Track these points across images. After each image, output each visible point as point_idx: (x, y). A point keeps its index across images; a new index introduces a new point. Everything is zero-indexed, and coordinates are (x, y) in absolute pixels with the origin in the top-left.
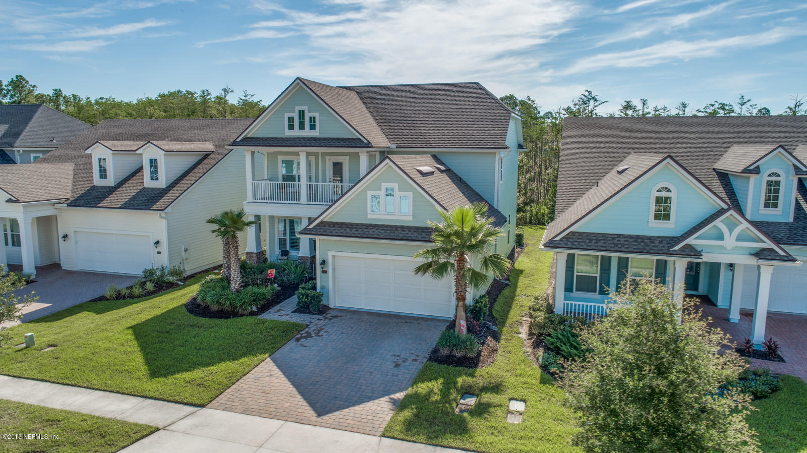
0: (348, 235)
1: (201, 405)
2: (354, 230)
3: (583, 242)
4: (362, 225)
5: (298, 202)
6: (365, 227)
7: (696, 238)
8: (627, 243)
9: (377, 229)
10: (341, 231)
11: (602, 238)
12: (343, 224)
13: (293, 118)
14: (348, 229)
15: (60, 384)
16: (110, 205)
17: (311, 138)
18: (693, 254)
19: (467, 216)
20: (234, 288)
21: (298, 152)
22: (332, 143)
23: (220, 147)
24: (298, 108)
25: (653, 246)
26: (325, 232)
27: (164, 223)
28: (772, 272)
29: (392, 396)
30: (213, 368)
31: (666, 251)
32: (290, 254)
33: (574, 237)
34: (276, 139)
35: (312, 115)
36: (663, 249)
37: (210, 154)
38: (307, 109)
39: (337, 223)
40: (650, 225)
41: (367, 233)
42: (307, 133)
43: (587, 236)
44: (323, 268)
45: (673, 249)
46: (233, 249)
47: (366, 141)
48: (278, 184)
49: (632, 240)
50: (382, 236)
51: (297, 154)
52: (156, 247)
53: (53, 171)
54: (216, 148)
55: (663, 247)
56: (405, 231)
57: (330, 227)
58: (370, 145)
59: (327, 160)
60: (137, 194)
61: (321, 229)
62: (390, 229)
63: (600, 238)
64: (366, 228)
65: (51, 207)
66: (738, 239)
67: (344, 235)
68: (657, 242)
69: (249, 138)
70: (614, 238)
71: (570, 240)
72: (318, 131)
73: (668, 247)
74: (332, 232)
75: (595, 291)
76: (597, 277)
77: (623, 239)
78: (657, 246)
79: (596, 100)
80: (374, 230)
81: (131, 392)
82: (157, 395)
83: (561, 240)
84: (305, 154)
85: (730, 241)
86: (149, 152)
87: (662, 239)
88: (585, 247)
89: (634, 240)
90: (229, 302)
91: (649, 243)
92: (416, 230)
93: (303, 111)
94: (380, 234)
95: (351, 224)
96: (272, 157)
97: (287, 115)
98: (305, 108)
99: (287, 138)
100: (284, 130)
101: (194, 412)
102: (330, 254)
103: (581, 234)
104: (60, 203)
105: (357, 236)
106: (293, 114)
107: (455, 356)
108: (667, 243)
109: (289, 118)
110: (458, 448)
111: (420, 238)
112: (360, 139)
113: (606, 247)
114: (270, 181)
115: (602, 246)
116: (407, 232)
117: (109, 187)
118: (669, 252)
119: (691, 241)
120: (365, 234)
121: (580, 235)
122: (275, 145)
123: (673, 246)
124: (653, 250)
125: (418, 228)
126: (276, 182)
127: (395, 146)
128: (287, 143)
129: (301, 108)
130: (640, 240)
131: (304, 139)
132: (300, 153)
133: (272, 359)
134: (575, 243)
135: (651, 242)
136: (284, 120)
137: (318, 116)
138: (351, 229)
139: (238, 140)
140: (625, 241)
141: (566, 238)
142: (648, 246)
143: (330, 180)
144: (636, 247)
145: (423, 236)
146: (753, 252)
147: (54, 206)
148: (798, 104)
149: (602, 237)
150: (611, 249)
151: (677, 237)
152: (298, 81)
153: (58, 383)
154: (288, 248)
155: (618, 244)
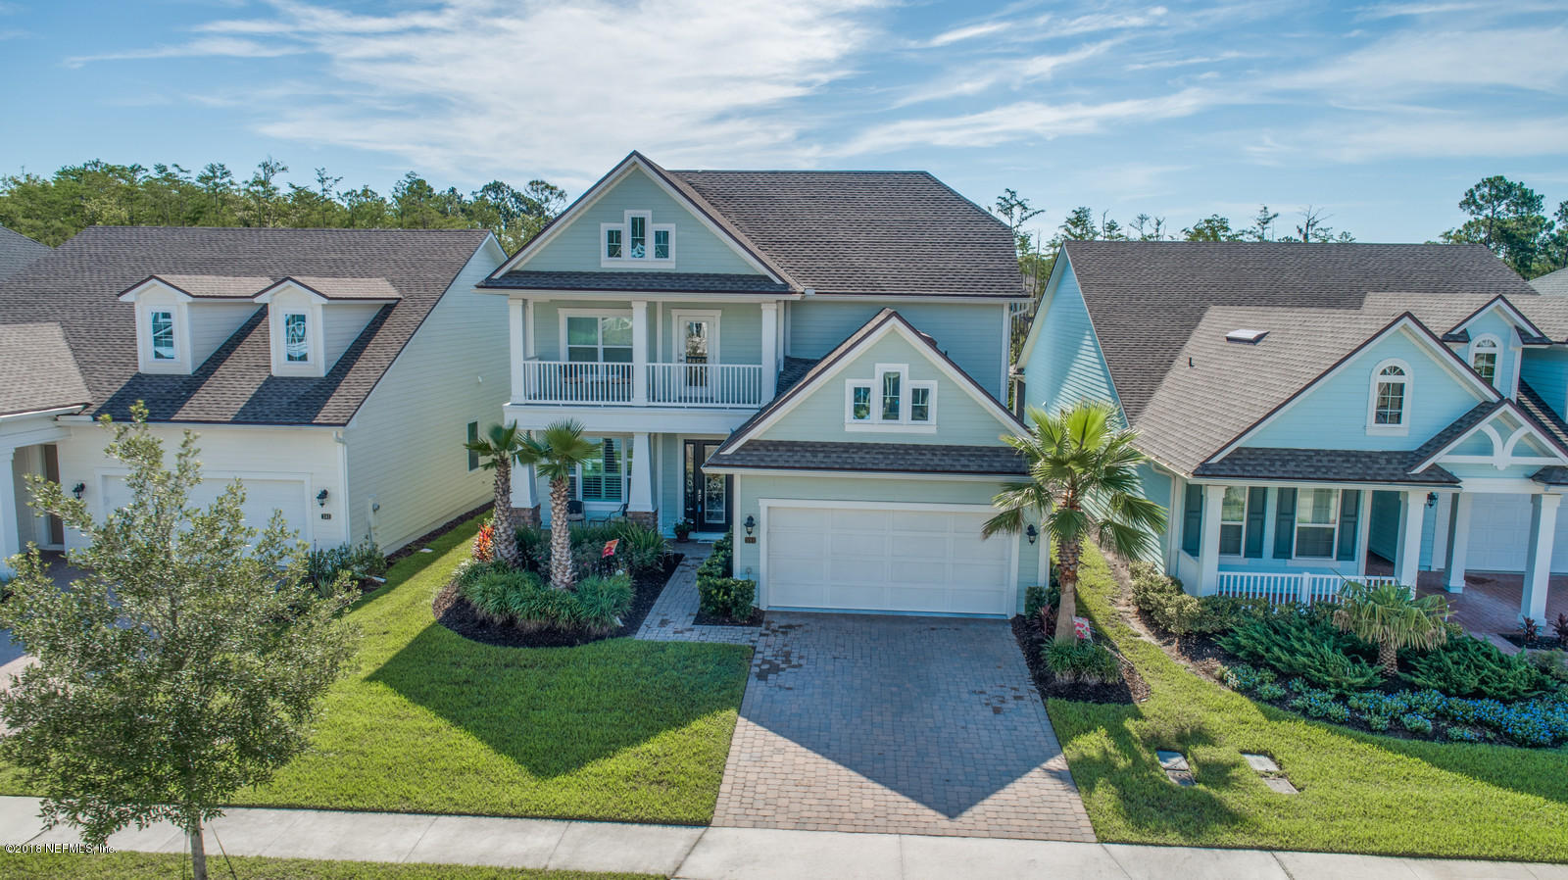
0: (813, 465)
1: (701, 821)
2: (821, 455)
3: (1261, 465)
4: (836, 445)
5: (626, 403)
6: (842, 449)
7: (1449, 453)
8: (1334, 465)
9: (867, 453)
10: (796, 458)
11: (1290, 458)
12: (793, 444)
13: (618, 233)
14: (808, 454)
15: (340, 810)
16: (203, 416)
17: (660, 274)
18: (1446, 480)
19: (1094, 421)
20: (562, 582)
21: (629, 303)
22: (707, 284)
23: (410, 290)
24: (629, 214)
25: (1379, 469)
26: (763, 460)
27: (339, 452)
28: (1558, 505)
29: (1045, 765)
30: (653, 746)
31: (1402, 477)
32: (586, 508)
33: (1241, 457)
34: (581, 274)
35: (662, 227)
36: (1396, 472)
37: (395, 305)
38: (650, 216)
39: (781, 443)
40: (1369, 432)
41: (850, 461)
42: (650, 263)
43: (1263, 454)
44: (749, 533)
45: (1414, 472)
46: (559, 502)
47: (779, 282)
48: (560, 367)
49: (1340, 459)
50: (882, 466)
51: (628, 306)
52: (322, 504)
53: (25, 343)
54: (401, 291)
55: (1395, 469)
56: (924, 454)
57: (768, 450)
58: (790, 290)
59: (675, 319)
60: (260, 390)
61: (752, 455)
62: (894, 451)
63: (1287, 458)
64: (844, 452)
65: (51, 424)
66: (1515, 453)
67: (804, 465)
68: (1383, 462)
69: (517, 272)
70: (1310, 457)
71: (1237, 462)
72: (674, 260)
73: (1404, 469)
74: (776, 461)
75: (1238, 552)
76: (1241, 527)
77: (1325, 458)
78: (1384, 469)
79: (1025, 208)
80: (861, 454)
81: (527, 811)
82: (584, 810)
83: (1221, 463)
84: (645, 305)
85: (1503, 455)
86: (284, 302)
87: (1389, 456)
88: (1266, 474)
89: (1344, 458)
90: (568, 611)
91: (1370, 464)
92: (945, 452)
93: (642, 220)
94: (876, 462)
95: (813, 445)
96: (547, 311)
97: (605, 228)
98: (647, 214)
99: (604, 274)
100: (600, 257)
101: (700, 838)
102: (764, 504)
103: (1252, 450)
104: (72, 414)
105: (830, 466)
106: (621, 225)
107: (1086, 685)
108: (1400, 463)
109: (611, 233)
110: (1252, 848)
111: (959, 468)
112: (766, 277)
113: (1301, 472)
114: (540, 360)
115: (1295, 472)
116: (929, 456)
117: (180, 376)
118: (1407, 479)
119: (1442, 458)
120: (846, 463)
121: (1250, 454)
122: (584, 286)
123: (1412, 467)
124: (1380, 475)
125: (948, 449)
126: (557, 363)
127: (813, 292)
128: (610, 282)
129: (638, 213)
130: (1353, 459)
131: (644, 275)
132: (633, 305)
133: (749, 718)
134: (1247, 468)
135: (1374, 462)
136: (599, 238)
137: (674, 229)
138: (814, 453)
139: (497, 276)
140: (1329, 461)
141: (1229, 458)
142: (1369, 468)
143: (681, 358)
144: (1350, 471)
145: (962, 463)
146: (1531, 473)
147: (56, 420)
148: (1311, 223)
149: (1289, 455)
150: (1311, 476)
151: (1412, 452)
152: (635, 158)
153: (336, 809)
154: (579, 496)
155: (1332, 467)
